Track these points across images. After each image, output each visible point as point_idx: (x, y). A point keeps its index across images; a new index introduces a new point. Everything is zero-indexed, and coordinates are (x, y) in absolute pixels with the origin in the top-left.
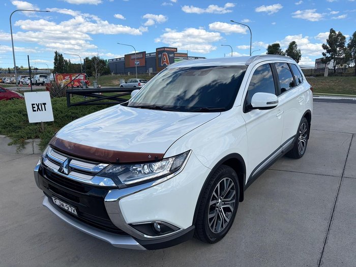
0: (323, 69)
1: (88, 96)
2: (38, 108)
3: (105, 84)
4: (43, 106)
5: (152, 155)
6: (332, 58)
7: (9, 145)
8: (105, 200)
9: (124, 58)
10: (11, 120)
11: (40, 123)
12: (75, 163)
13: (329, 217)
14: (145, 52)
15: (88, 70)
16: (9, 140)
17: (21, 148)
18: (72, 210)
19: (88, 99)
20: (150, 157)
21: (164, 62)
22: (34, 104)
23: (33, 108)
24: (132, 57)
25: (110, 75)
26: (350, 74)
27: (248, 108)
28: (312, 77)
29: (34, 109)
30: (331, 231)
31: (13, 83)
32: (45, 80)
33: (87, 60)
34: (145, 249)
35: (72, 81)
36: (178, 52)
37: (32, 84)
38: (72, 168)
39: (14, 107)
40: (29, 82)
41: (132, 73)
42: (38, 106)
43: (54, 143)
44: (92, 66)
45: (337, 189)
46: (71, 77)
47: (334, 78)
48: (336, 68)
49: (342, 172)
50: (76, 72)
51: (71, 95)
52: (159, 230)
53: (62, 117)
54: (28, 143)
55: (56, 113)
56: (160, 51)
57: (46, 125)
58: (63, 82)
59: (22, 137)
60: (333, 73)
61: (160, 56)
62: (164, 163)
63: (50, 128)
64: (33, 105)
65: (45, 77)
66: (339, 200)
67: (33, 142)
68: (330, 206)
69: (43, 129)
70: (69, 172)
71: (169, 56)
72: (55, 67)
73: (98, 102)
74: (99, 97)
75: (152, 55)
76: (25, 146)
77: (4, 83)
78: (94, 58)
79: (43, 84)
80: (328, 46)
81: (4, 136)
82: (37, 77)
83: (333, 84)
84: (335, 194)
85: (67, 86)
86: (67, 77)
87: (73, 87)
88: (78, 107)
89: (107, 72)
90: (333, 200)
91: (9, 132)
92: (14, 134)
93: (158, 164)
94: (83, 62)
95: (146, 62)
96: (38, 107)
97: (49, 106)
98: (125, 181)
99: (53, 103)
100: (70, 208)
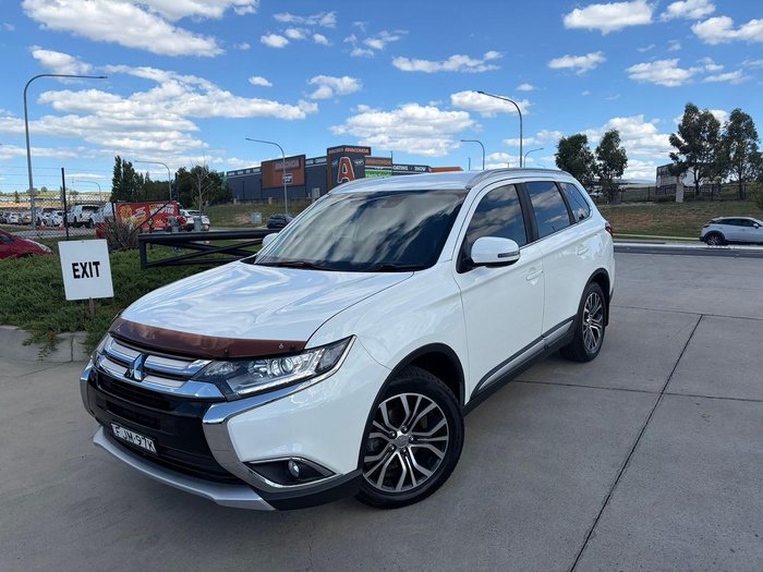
0: (674, 187)
1: (182, 247)
2: (85, 272)
3: (219, 223)
4: (94, 267)
5: (285, 343)
6: (691, 165)
7: (25, 344)
8: (204, 421)
9: (261, 168)
10: (29, 297)
11: (86, 302)
12: (154, 361)
13: (622, 461)
14: (304, 156)
15: (183, 194)
16: (25, 335)
17: (48, 350)
18: (147, 444)
19: (182, 252)
20: (281, 346)
21: (344, 176)
22: (77, 264)
23: (75, 270)
24: (278, 166)
25: (229, 205)
26: (731, 195)
27: (465, 264)
28: (650, 204)
29: (77, 273)
30: (619, 484)
31: (27, 224)
32: (93, 216)
33: (182, 174)
34: (273, 509)
35: (149, 217)
36: (373, 155)
37: (67, 225)
38: (148, 369)
39: (34, 272)
40: (59, 220)
41: (276, 200)
42: (84, 268)
43: (118, 331)
44: (193, 186)
45: (647, 414)
46: (147, 210)
47: (696, 206)
48: (701, 184)
49: (663, 384)
50: (159, 200)
51: (148, 245)
52: (297, 475)
53: (131, 289)
54: (63, 339)
55: (119, 280)
56: (336, 154)
57: (99, 305)
58: (133, 218)
59: (50, 329)
60: (693, 195)
61: (335, 163)
62: (305, 357)
63: (106, 311)
64: (74, 265)
65: (95, 209)
66: (648, 431)
67: (73, 337)
68: (628, 442)
69: (92, 312)
70: (143, 377)
71: (353, 164)
72: (114, 190)
73: (203, 258)
74: (203, 249)
75: (318, 161)
76: (57, 346)
77: (5, 223)
78: (198, 170)
79: (88, 224)
80: (681, 139)
81: (14, 328)
82: (77, 211)
83: (695, 216)
84: (642, 423)
85: (140, 227)
86: (140, 210)
87: (151, 229)
88: (162, 269)
89: (225, 198)
90: (636, 433)
91: (24, 319)
92: (33, 323)
93: (296, 359)
94: (174, 178)
95: (306, 177)
96: (85, 270)
97: (105, 268)
98: (239, 388)
99: (114, 263)
100: (143, 441)
